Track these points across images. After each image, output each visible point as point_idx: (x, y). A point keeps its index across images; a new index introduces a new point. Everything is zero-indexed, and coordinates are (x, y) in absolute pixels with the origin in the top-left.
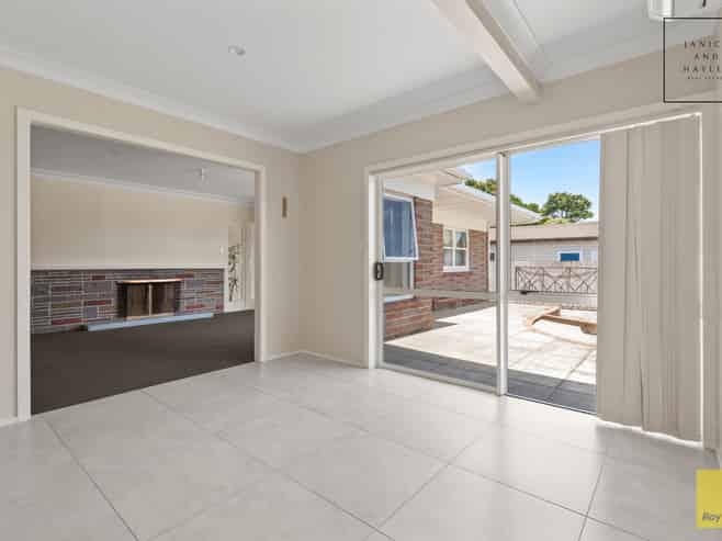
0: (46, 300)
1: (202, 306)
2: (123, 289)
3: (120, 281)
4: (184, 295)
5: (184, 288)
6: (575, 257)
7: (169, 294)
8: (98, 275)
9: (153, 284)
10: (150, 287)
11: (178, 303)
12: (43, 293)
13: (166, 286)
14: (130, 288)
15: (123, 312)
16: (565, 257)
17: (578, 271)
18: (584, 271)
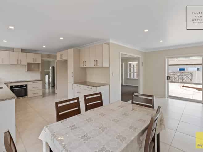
6: (183, 70)
16: (180, 70)
17: (186, 74)
18: (187, 73)
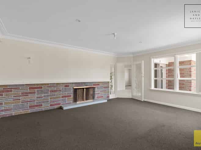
0: (48, 96)
1: (102, 97)
2: (75, 90)
3: (75, 88)
4: (96, 93)
5: (96, 90)
7: (91, 92)
8: (67, 85)
9: (86, 88)
10: (85, 89)
11: (94, 95)
12: (47, 93)
13: (90, 89)
14: (77, 90)
15: (75, 100)
